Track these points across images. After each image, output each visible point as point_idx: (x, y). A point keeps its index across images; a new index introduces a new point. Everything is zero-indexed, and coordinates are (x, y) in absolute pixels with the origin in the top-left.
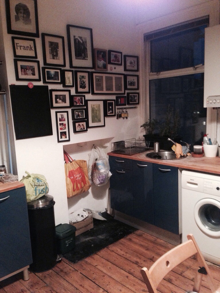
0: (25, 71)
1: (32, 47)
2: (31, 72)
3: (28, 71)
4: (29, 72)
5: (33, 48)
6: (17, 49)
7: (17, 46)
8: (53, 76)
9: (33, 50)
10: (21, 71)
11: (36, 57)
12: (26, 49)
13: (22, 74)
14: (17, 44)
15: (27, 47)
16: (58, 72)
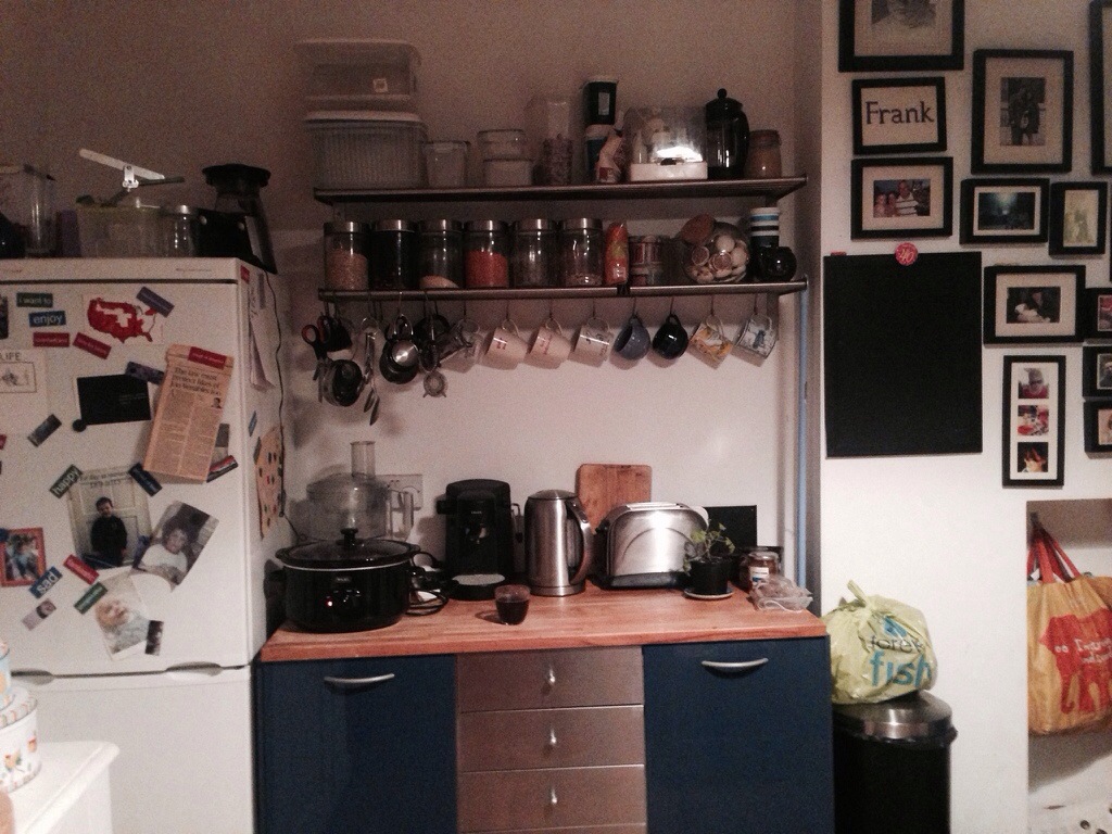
0: (888, 202)
1: (929, 109)
2: (916, 203)
3: (901, 199)
4: (906, 204)
5: (933, 114)
6: (869, 122)
7: (869, 112)
8: (1005, 212)
9: (931, 120)
10: (875, 204)
11: (942, 143)
12: (904, 118)
13: (876, 214)
14: (869, 104)
15: (908, 112)
16: (1032, 195)
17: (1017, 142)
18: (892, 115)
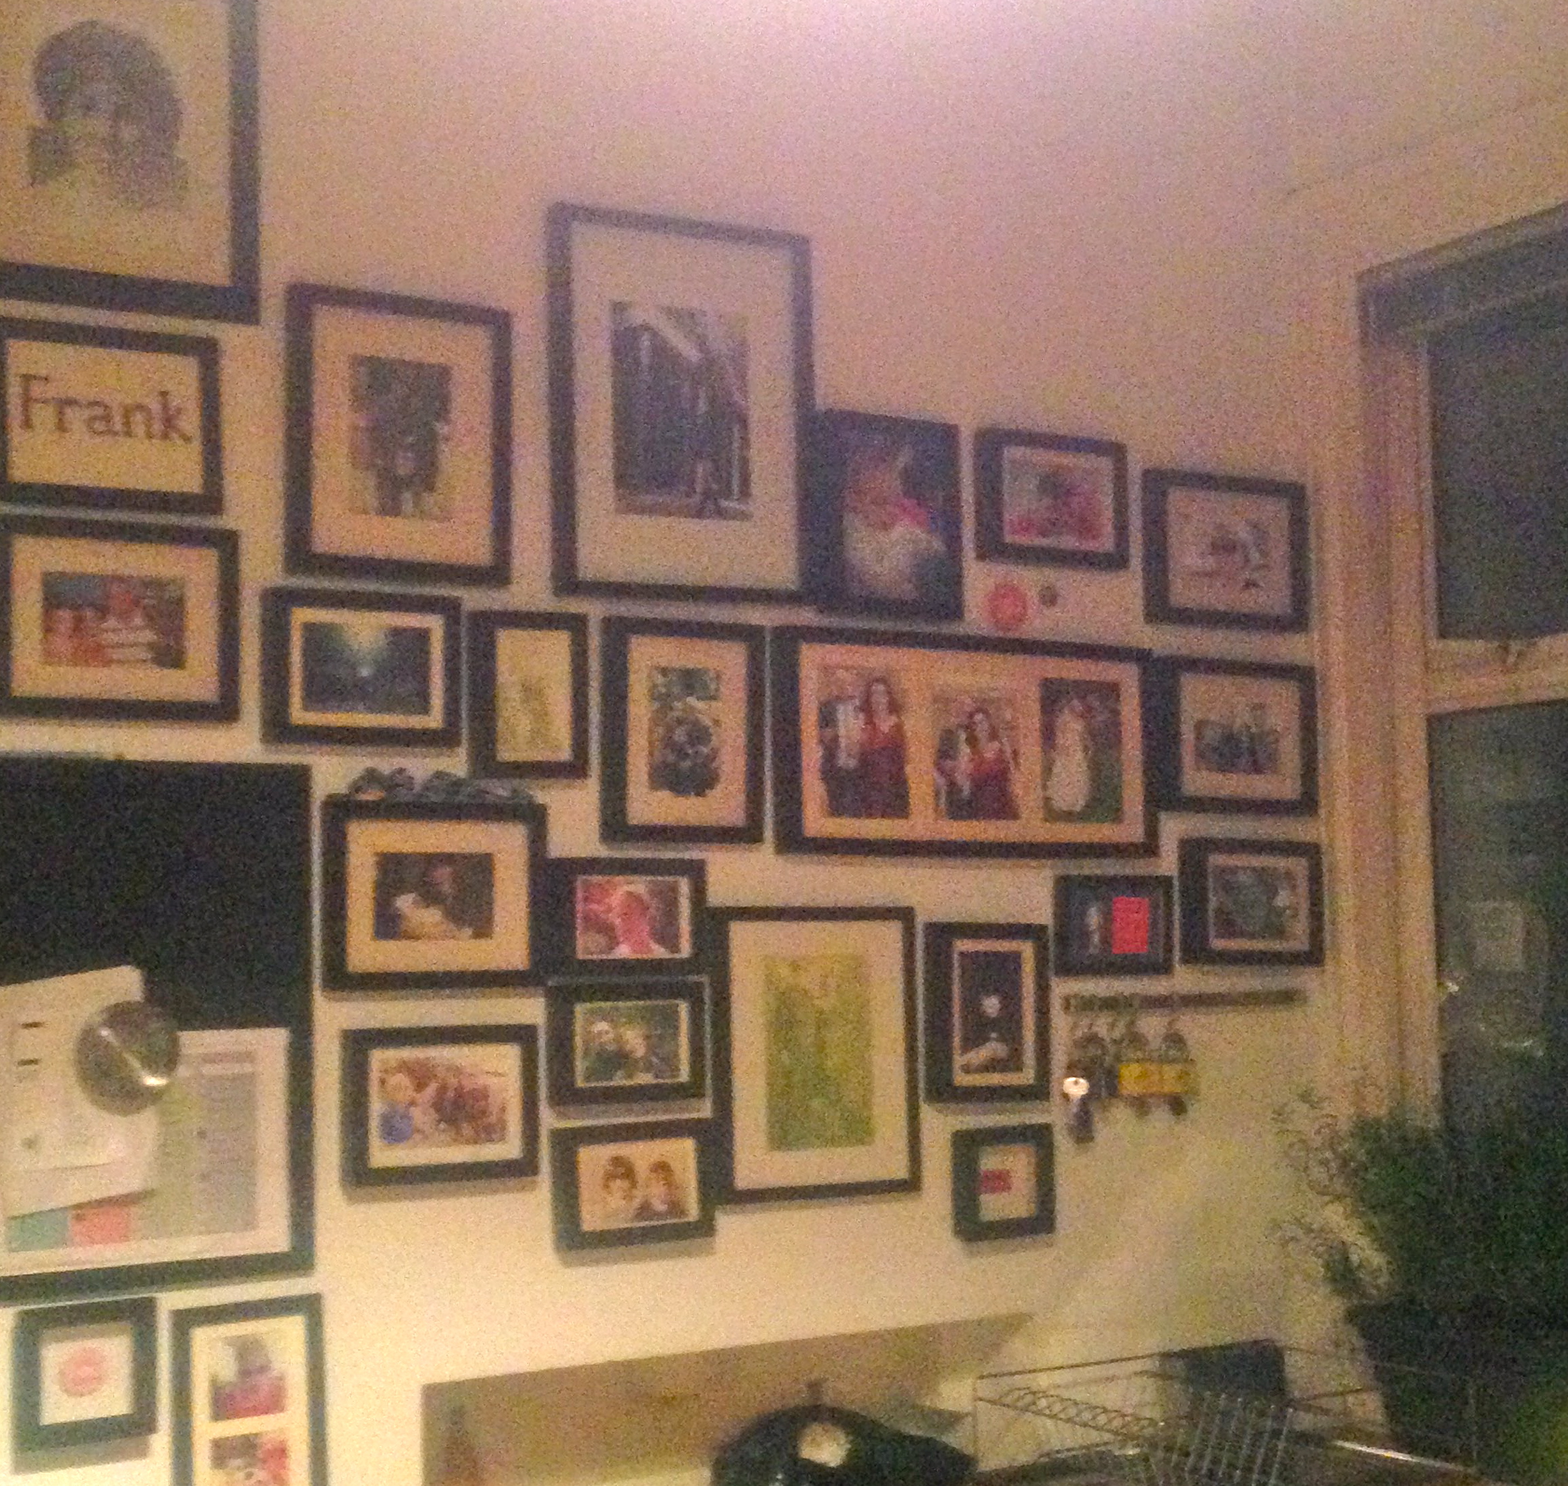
0: (78, 626)
1: (179, 409)
2: (148, 636)
3: (112, 622)
4: (125, 636)
5: (191, 422)
6: (27, 424)
7: (27, 401)
8: (365, 672)
9: (187, 439)
10: (48, 630)
11: (211, 498)
12: (118, 427)
13: (50, 657)
14: (27, 378)
15: (127, 413)
16: (423, 636)
17: (390, 507)
18: (87, 413)
